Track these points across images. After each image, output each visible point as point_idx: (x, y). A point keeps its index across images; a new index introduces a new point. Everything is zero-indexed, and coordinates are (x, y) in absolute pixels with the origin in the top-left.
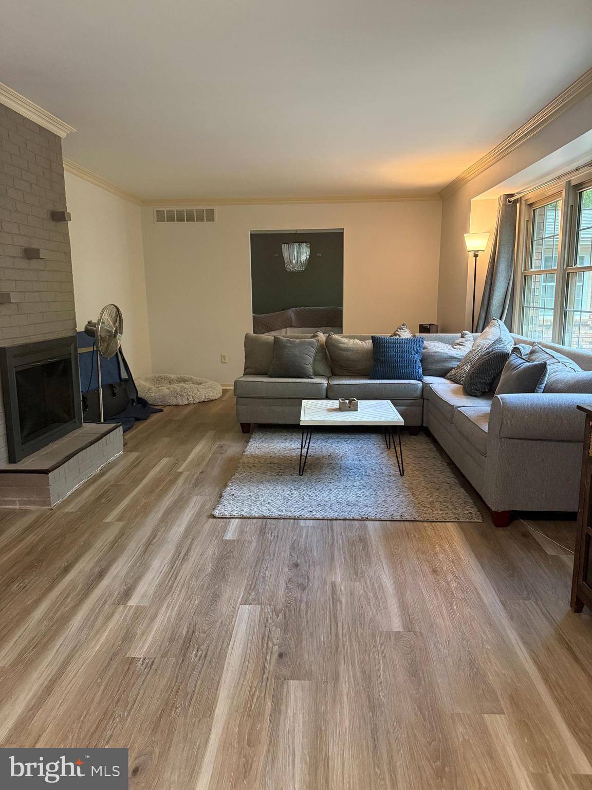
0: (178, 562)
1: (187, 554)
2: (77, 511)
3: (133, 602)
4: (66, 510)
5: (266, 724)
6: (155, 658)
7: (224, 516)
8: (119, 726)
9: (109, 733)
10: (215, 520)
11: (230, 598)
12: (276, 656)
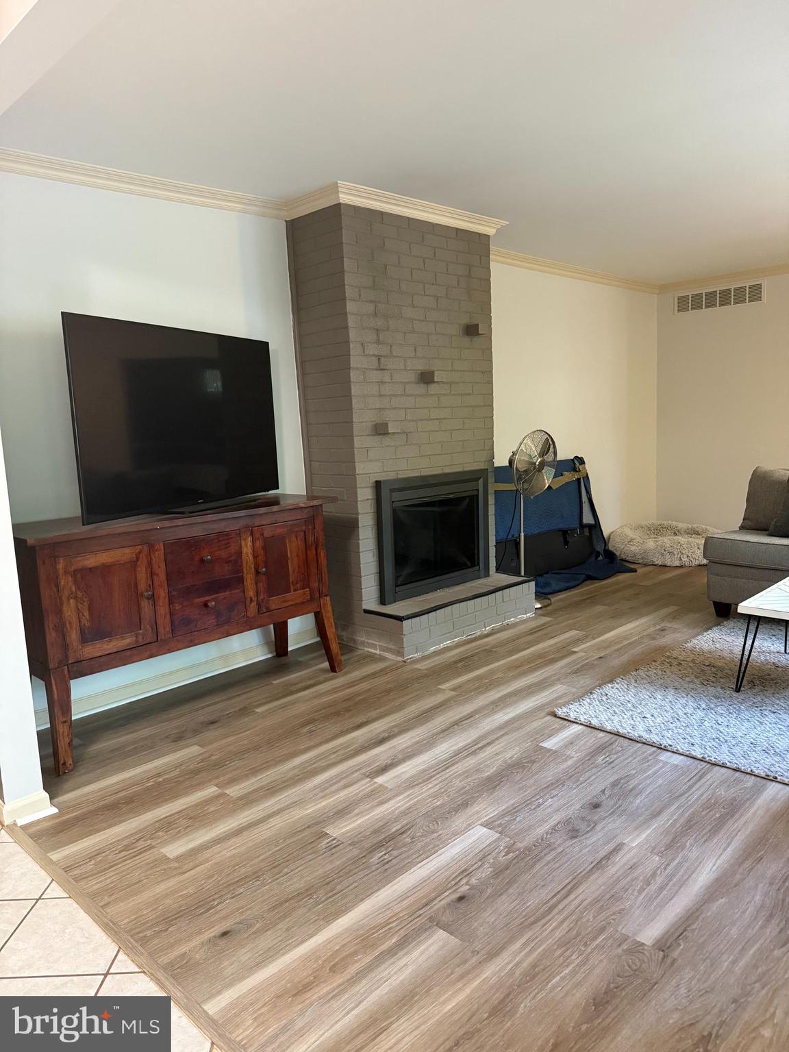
0: (465, 753)
1: (485, 746)
2: (426, 669)
3: (380, 780)
4: (416, 666)
5: (368, 959)
6: (343, 843)
7: (567, 718)
8: (254, 888)
9: (241, 891)
10: (554, 719)
11: (478, 812)
12: (457, 895)
